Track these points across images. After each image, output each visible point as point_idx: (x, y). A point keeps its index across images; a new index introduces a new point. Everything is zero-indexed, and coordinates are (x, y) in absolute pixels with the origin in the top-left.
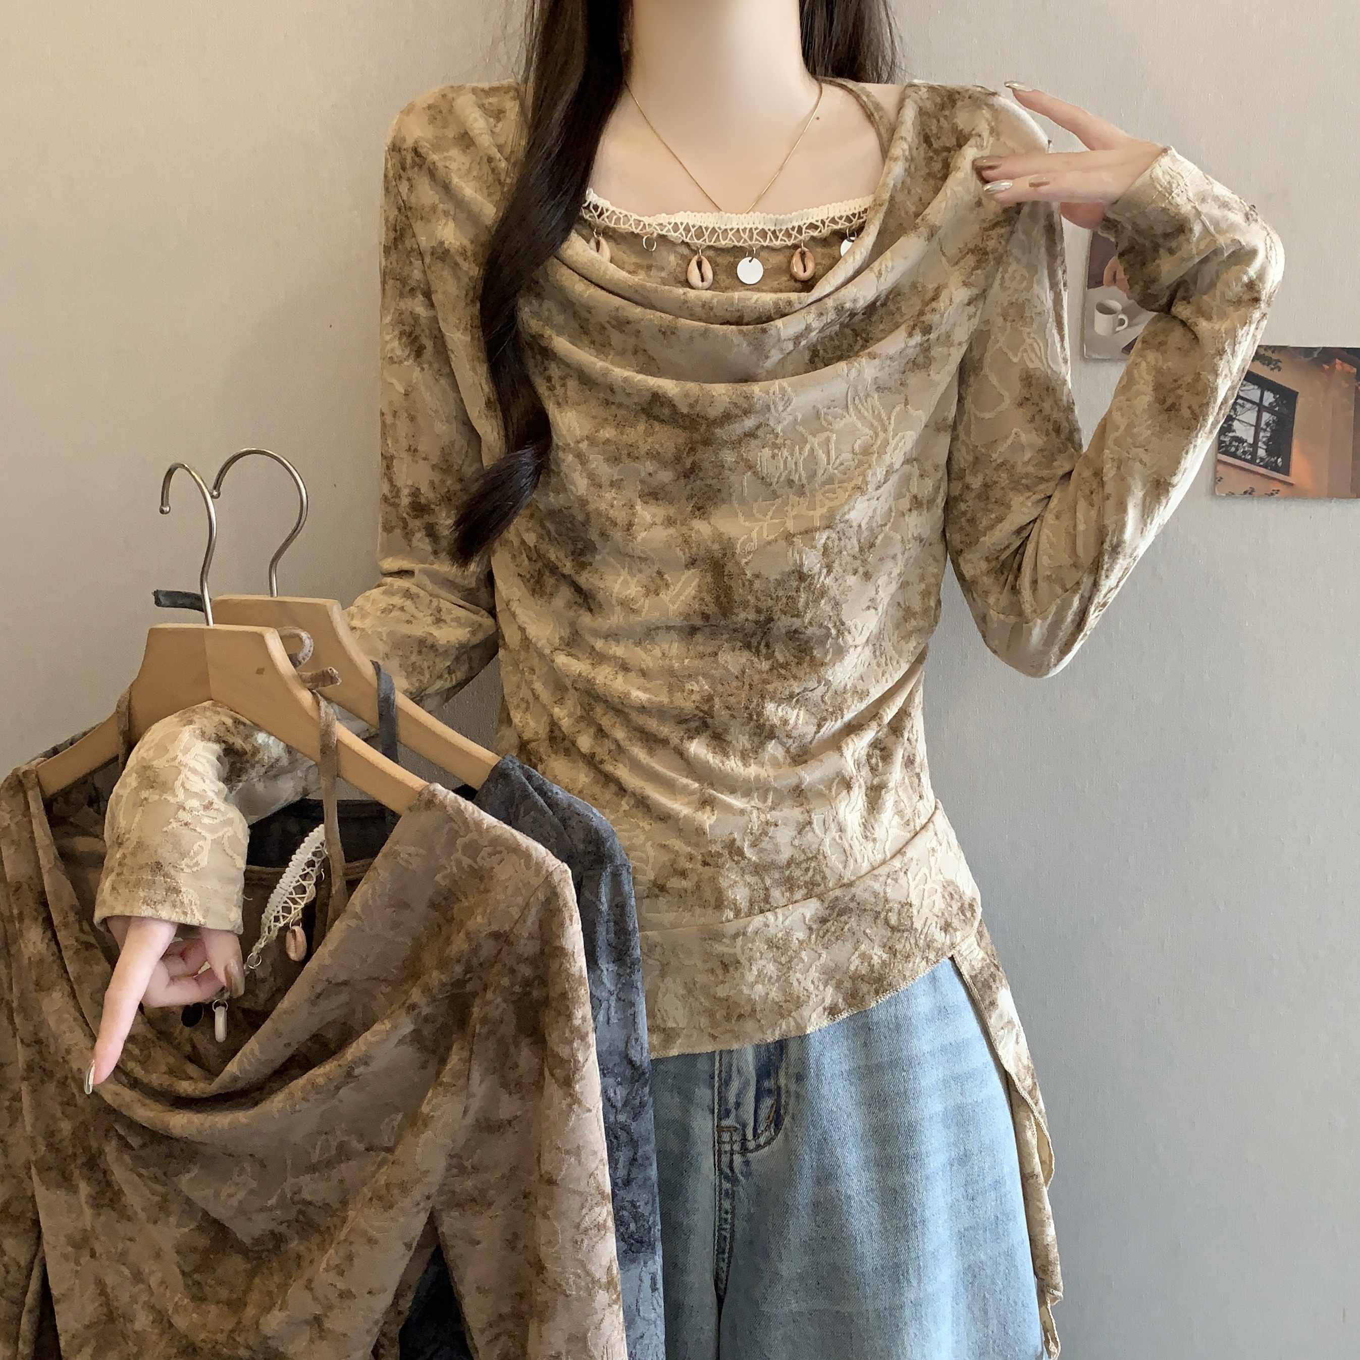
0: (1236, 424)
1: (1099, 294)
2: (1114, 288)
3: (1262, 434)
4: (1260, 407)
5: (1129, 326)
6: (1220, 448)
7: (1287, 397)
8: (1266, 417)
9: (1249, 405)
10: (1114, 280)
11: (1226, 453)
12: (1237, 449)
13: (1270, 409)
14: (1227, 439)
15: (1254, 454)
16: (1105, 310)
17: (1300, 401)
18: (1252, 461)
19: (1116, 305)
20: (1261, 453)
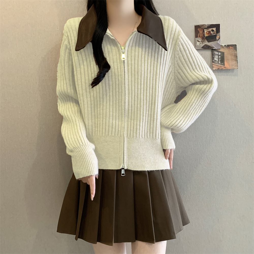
0: (215, 58)
1: (197, 39)
2: (200, 38)
3: (219, 60)
4: (218, 55)
5: (202, 44)
6: (213, 62)
7: (223, 53)
8: (219, 57)
9: (216, 55)
10: (200, 37)
11: (214, 63)
12: (215, 62)
13: (220, 55)
14: (214, 61)
15: (218, 63)
16: (199, 41)
17: (225, 54)
18: (218, 64)
19: (200, 41)
20: (220, 62)
